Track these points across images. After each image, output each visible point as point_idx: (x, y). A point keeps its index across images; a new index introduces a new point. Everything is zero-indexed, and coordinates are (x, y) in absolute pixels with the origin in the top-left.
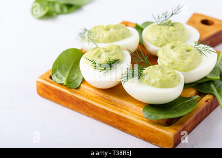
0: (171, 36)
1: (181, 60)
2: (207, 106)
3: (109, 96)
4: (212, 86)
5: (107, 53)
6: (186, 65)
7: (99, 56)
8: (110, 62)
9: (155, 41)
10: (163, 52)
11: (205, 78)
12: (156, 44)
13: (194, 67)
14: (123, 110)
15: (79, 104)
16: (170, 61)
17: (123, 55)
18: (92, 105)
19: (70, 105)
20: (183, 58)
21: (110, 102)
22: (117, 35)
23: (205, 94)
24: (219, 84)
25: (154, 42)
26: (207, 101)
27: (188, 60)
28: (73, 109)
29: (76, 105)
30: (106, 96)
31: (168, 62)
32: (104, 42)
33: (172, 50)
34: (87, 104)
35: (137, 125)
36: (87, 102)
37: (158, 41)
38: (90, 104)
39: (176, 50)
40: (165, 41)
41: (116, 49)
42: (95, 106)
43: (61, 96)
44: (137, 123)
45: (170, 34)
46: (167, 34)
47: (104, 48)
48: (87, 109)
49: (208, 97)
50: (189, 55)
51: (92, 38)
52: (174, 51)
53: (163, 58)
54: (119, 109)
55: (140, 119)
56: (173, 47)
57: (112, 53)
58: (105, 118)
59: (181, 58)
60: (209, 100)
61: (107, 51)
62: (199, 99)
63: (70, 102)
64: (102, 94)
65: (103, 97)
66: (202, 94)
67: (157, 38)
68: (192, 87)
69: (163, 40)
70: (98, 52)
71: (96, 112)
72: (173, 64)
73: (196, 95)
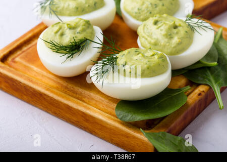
0: (156, 7)
1: (167, 40)
2: (200, 100)
3: (75, 87)
4: (209, 73)
5: (72, 31)
6: (173, 46)
7: (62, 35)
8: (76, 43)
9: (136, 13)
10: (144, 29)
11: (199, 62)
12: (137, 18)
13: (183, 50)
14: (88, 106)
15: (36, 96)
16: (153, 41)
17: (93, 33)
18: (51, 98)
19: (25, 97)
20: (169, 36)
21: (75, 95)
22: (87, 5)
23: (198, 85)
25: (134, 14)
26: (200, 94)
27: (176, 40)
28: (28, 102)
29: (31, 97)
30: (70, 86)
31: (150, 43)
32: (70, 15)
33: (156, 27)
34: (45, 97)
35: (107, 126)
36: (45, 95)
37: (139, 13)
38: (48, 96)
39: (160, 27)
40: (148, 14)
41: (84, 25)
42: (55, 100)
43: (13, 84)
44: (107, 124)
45: (156, 5)
46: (151, 4)
47: (68, 24)
48: (46, 103)
49: (202, 89)
50: (177, 33)
51: (55, 9)
52: (158, 28)
53: (143, 37)
54: (85, 104)
55: (112, 119)
56: (156, 23)
57: (79, 30)
58: (68, 115)
59: (167, 37)
60: (203, 94)
61: (71, 28)
62: (190, 91)
63: (25, 93)
64: (65, 84)
65: (66, 88)
66: (193, 84)
67: (139, 9)
68: (182, 74)
69: (146, 11)
70: (60, 28)
71: (56, 107)
72: (156, 44)
73: (186, 85)
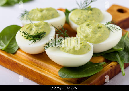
0: (89, 18)
1: (93, 34)
2: (111, 70)
3: (37, 60)
4: (118, 55)
5: (37, 27)
6: (96, 38)
7: (31, 30)
8: (38, 34)
9: (77, 21)
10: (80, 28)
12: (78, 23)
13: (103, 40)
14: (44, 71)
15: (14, 65)
16: (85, 35)
17: (50, 30)
18: (22, 66)
19: (8, 66)
20: (95, 32)
21: (37, 65)
22: (48, 15)
23: (111, 62)
24: (123, 55)
26: (111, 67)
27: (99, 34)
28: (10, 69)
29: (11, 66)
30: (34, 60)
31: (83, 36)
32: (38, 20)
34: (19, 65)
35: (54, 82)
36: (19, 64)
37: (79, 21)
38: (21, 65)
39: (90, 27)
40: (84, 21)
41: (44, 25)
42: (24, 66)
43: (1, 58)
44: (54, 80)
45: (89, 16)
46: (86, 16)
47: (34, 24)
48: (19, 69)
49: (113, 64)
50: (99, 31)
51: (29, 17)
52: (88, 28)
53: (79, 33)
54: (42, 69)
55: (56, 78)
56: (88, 25)
57: (40, 27)
58: (32, 76)
59: (93, 33)
60: (113, 66)
62: (105, 65)
63: (8, 63)
64: (31, 58)
65: (32, 61)
66: (108, 61)
67: (79, 19)
68: (102, 56)
69: (83, 20)
70: (30, 26)
71: (25, 71)
73: (104, 61)
